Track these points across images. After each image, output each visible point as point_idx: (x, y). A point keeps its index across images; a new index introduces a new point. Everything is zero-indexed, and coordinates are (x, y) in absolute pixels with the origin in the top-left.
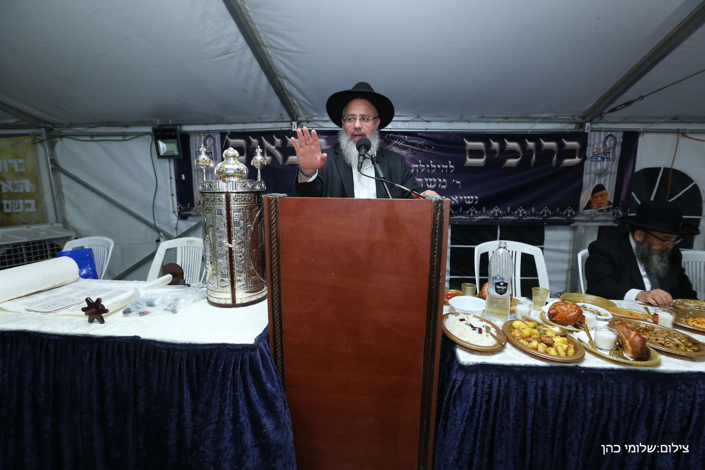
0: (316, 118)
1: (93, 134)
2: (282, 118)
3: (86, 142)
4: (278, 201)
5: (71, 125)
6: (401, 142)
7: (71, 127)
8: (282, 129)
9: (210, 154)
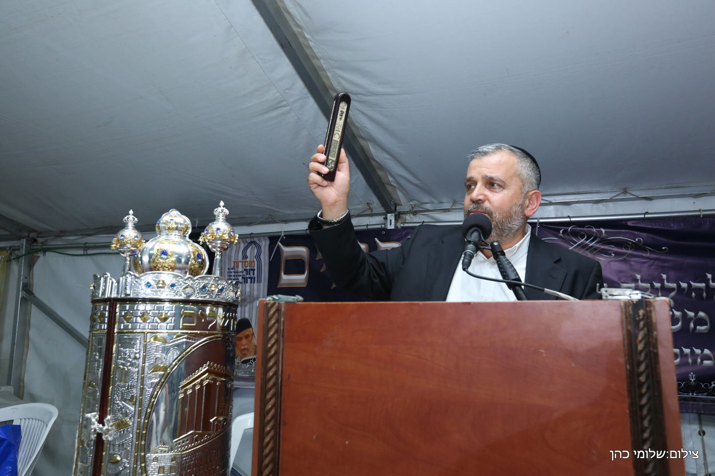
0: (428, 206)
1: (87, 245)
2: (370, 208)
3: (76, 258)
4: (283, 309)
5: (62, 233)
6: (592, 241)
7: (61, 236)
8: (369, 227)
9: (252, 272)
